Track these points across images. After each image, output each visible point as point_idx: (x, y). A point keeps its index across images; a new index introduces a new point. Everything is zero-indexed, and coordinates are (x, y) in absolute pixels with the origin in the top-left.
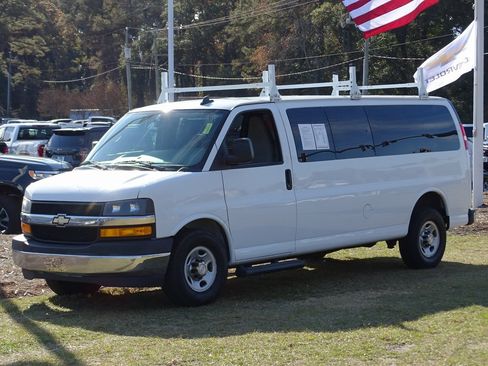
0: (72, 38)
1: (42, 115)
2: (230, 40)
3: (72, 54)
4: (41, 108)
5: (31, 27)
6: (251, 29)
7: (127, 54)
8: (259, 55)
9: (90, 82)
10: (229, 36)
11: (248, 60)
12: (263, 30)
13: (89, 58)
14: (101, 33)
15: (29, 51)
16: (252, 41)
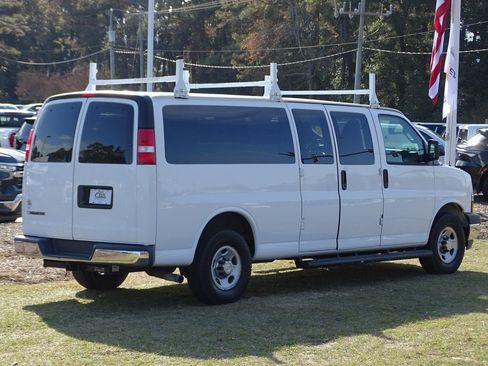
0: (54, 16)
1: (20, 98)
2: (220, 26)
3: (55, 35)
4: (19, 91)
5: (11, 5)
6: (243, 14)
7: (111, 36)
8: (250, 42)
9: (72, 65)
10: (220, 21)
11: (238, 48)
12: (256, 16)
13: (72, 39)
14: (86, 13)
15: (9, 30)
16: (243, 27)
